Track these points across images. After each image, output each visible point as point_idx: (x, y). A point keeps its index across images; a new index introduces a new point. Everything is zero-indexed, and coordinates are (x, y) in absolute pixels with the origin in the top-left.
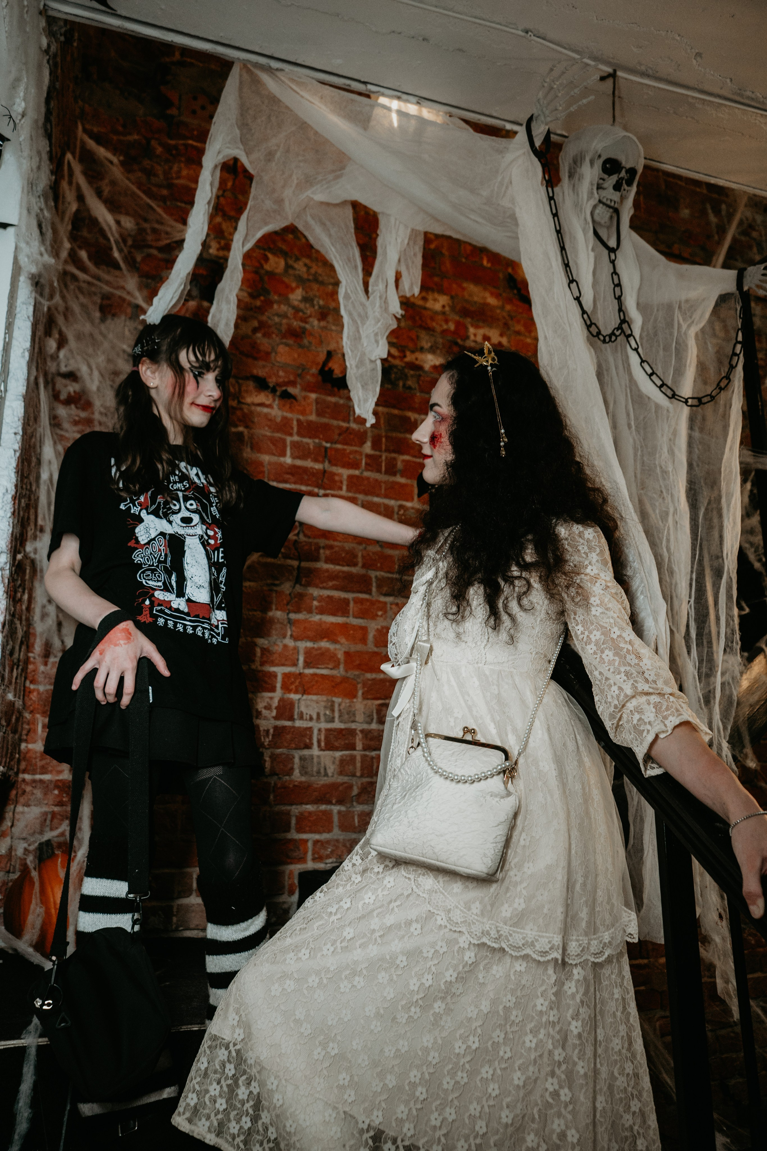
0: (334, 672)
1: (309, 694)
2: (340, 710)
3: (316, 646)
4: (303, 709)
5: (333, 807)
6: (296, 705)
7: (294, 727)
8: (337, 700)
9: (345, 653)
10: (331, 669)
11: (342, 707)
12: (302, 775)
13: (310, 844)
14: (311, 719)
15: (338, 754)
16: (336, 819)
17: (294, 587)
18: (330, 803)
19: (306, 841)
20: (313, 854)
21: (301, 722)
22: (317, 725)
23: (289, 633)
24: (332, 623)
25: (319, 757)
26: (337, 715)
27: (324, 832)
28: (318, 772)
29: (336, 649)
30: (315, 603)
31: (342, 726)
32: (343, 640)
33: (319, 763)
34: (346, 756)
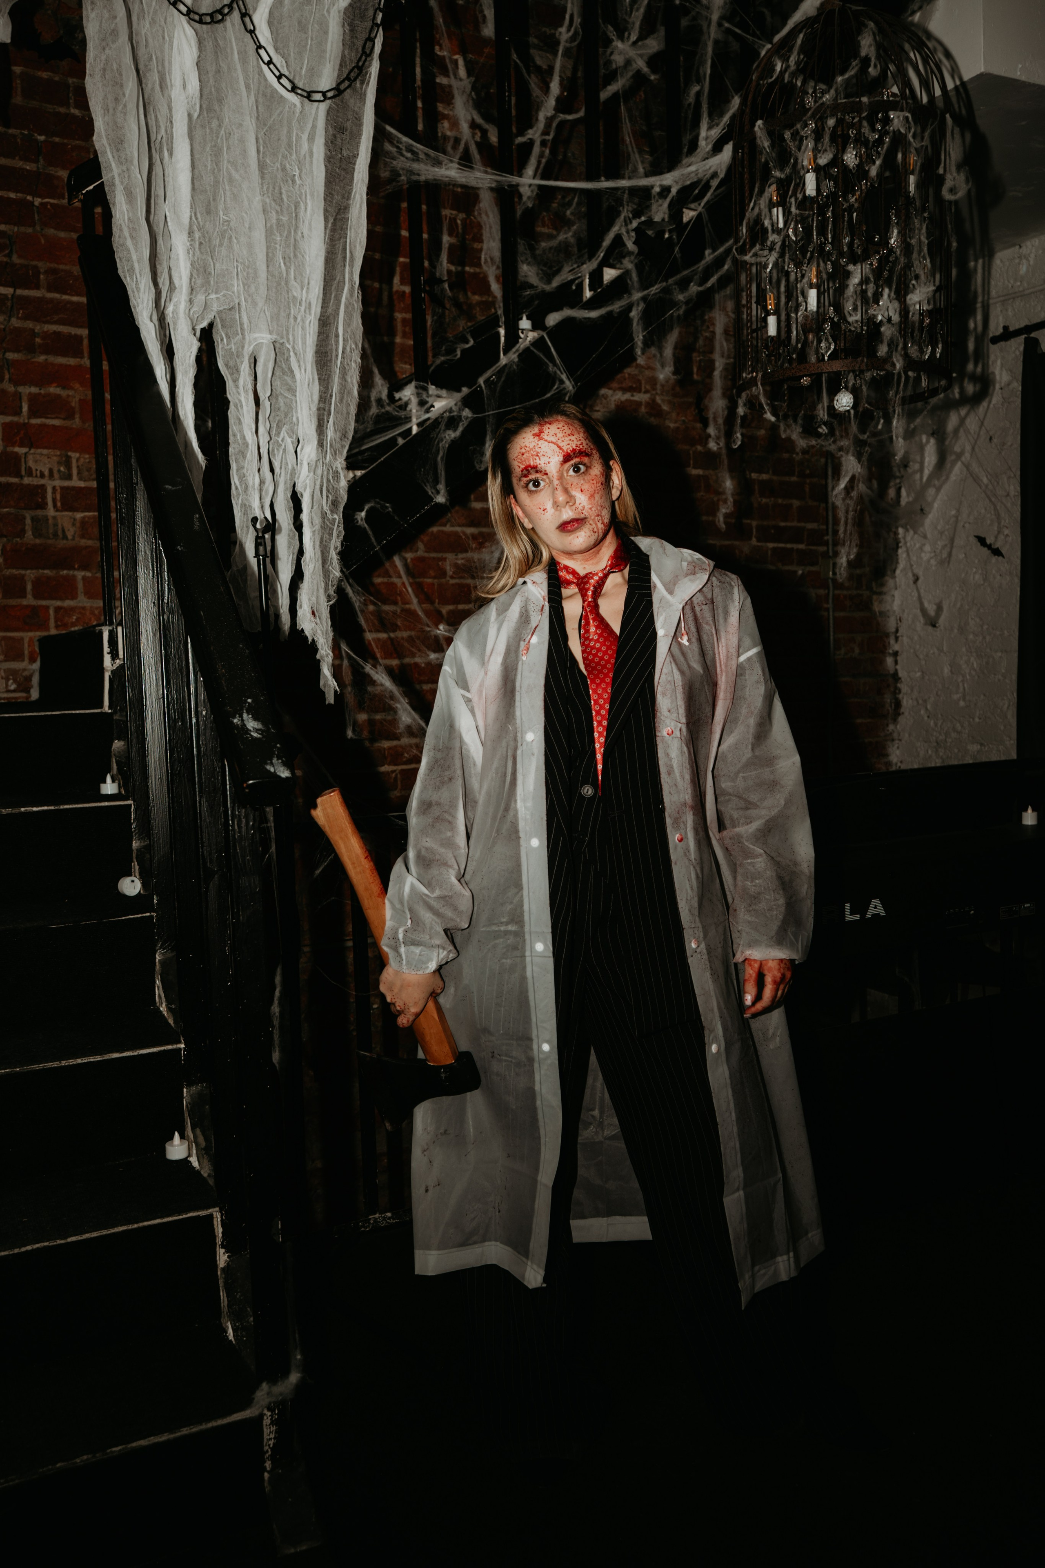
0: (67, 423)
1: (37, 447)
2: (78, 467)
3: (42, 392)
4: (31, 464)
5: (76, 573)
6: (23, 460)
7: (22, 484)
8: (74, 455)
9: (80, 400)
10: (64, 419)
11: (80, 463)
12: (35, 537)
13: (51, 612)
14: (42, 476)
15: (79, 515)
16: (80, 586)
17: (9, 321)
18: (73, 568)
19: (47, 608)
20: (56, 622)
21: (30, 479)
22: (50, 482)
23: (7, 376)
24: (61, 365)
25: (54, 518)
26: (75, 471)
27: (67, 598)
28: (55, 535)
29: (68, 396)
30: (38, 340)
31: (82, 484)
32: (77, 386)
33: (56, 525)
34: (89, 517)
